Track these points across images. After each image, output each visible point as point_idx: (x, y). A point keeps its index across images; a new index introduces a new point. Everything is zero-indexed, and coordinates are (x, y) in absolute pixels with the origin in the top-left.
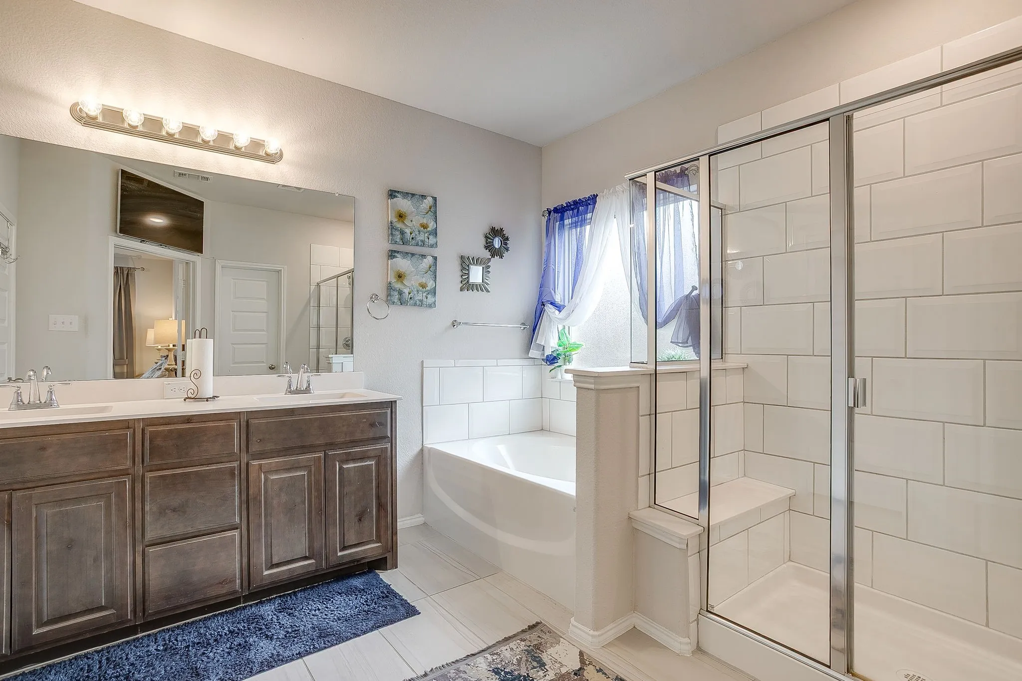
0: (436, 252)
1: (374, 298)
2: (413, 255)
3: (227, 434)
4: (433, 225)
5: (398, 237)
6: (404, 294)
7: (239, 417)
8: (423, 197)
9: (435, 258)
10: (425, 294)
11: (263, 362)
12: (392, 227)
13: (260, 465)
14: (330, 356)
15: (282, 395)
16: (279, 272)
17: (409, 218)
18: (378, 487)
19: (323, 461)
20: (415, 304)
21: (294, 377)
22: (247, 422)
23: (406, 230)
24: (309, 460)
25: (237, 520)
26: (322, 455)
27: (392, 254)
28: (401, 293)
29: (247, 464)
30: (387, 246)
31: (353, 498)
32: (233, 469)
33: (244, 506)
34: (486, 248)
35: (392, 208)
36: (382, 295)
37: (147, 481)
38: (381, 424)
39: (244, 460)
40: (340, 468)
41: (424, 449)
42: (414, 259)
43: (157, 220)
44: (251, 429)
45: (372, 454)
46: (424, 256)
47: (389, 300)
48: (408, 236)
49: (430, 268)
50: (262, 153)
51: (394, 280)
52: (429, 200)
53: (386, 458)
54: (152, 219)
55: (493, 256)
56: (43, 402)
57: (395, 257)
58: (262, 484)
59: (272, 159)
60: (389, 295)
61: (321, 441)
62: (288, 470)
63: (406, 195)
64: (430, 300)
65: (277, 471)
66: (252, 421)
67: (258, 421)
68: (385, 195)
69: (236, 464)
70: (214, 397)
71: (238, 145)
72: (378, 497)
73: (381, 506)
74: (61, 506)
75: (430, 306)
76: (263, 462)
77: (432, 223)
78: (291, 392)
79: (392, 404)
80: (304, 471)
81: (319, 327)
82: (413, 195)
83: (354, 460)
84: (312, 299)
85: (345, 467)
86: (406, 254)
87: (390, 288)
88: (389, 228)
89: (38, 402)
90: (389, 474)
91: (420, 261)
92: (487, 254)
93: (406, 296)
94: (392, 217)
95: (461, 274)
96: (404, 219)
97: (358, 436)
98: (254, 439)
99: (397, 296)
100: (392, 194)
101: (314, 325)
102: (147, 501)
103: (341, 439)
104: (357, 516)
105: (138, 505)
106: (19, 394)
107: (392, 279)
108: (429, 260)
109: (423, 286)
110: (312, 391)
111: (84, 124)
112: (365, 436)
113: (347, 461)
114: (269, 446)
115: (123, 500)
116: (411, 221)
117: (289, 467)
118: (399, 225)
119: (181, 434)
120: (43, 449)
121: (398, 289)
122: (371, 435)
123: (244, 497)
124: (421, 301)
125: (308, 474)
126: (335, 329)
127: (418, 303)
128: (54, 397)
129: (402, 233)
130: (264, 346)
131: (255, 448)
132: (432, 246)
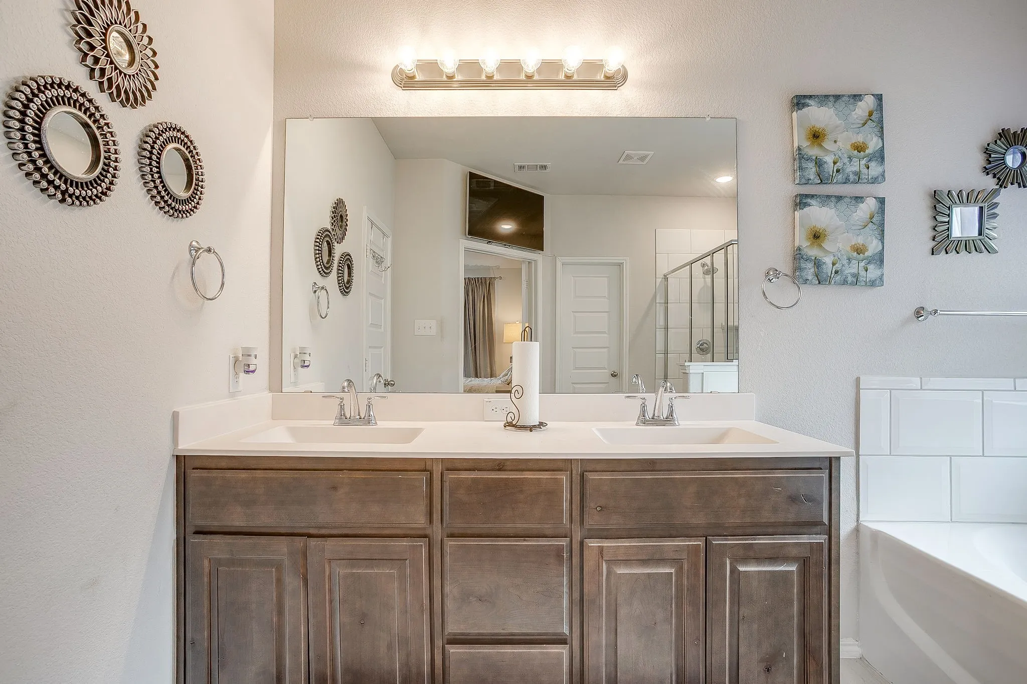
0: (880, 190)
1: (772, 274)
2: (839, 198)
3: (551, 493)
4: (877, 144)
5: (811, 171)
6: (824, 266)
7: (569, 469)
8: (857, 97)
9: (882, 201)
10: (862, 264)
11: (604, 368)
12: (800, 156)
13: (601, 549)
14: (686, 364)
15: (631, 425)
16: (620, 265)
17: (831, 137)
18: (803, 613)
19: (703, 555)
20: (845, 282)
21: (650, 397)
22: (582, 476)
23: (826, 158)
24: (678, 549)
25: (566, 630)
26: (700, 543)
27: (801, 202)
28: (818, 264)
29: (582, 544)
30: (791, 189)
31: (755, 626)
32: (559, 549)
33: (576, 610)
34: (986, 171)
35: (800, 125)
36: (785, 266)
37: (447, 549)
38: (809, 499)
39: (577, 537)
40: (733, 571)
41: (862, 529)
42: (842, 205)
43: (507, 227)
44: (588, 490)
45: (794, 552)
46: (859, 199)
47: (797, 275)
48: (830, 167)
49: (872, 217)
50: (600, 77)
51: (805, 244)
52: (869, 102)
53: (819, 564)
54: (502, 226)
55: (1002, 184)
56: (362, 417)
57: (806, 205)
58: (604, 580)
59: (613, 82)
60: (797, 269)
61: (700, 519)
62: (644, 562)
63: (823, 99)
64: (873, 272)
65: (627, 562)
66: (591, 476)
67: (598, 475)
68: (786, 105)
69: (564, 542)
70: (541, 424)
71: (569, 73)
72: (803, 635)
73: (807, 652)
74: (353, 567)
75: (872, 284)
76: (606, 544)
77: (875, 139)
78: (645, 422)
79: (831, 464)
80: (672, 567)
81: (666, 328)
82: (837, 97)
83: (759, 560)
84: (659, 295)
85: (742, 569)
86: (826, 199)
87: (798, 256)
88: (794, 160)
89: (358, 417)
90: (825, 593)
91: (853, 208)
92: (990, 183)
93: (828, 268)
94: (799, 139)
95: (933, 223)
96: (823, 140)
97: (766, 516)
98: (590, 504)
99: (812, 270)
100: (799, 102)
101: (660, 326)
102: (447, 578)
103: (734, 520)
104: (762, 661)
105: (437, 582)
106: (342, 407)
107: (802, 240)
108: (870, 204)
109: (859, 250)
110: (676, 423)
111: (404, 87)
112: (781, 517)
113: (745, 560)
114: (615, 522)
115: (419, 571)
116: (835, 142)
117: (644, 558)
118: (814, 152)
119: (490, 487)
120: (335, 488)
121: (813, 258)
122: (791, 517)
123: (576, 595)
124: (856, 276)
125: (676, 572)
126: (688, 330)
127: (850, 279)
128: (372, 414)
129: (819, 163)
130: (605, 350)
131: (593, 520)
132: (874, 181)
